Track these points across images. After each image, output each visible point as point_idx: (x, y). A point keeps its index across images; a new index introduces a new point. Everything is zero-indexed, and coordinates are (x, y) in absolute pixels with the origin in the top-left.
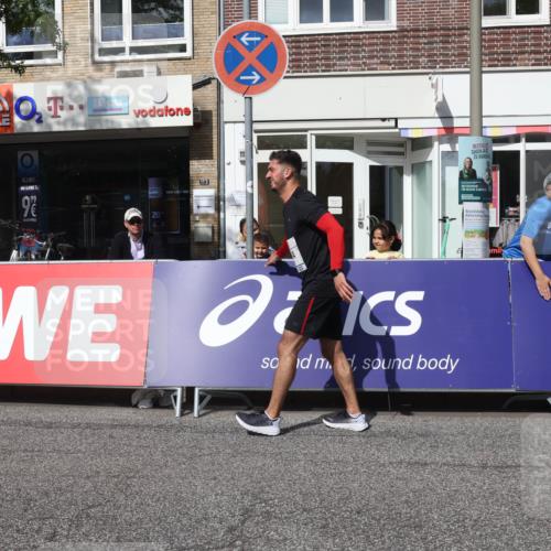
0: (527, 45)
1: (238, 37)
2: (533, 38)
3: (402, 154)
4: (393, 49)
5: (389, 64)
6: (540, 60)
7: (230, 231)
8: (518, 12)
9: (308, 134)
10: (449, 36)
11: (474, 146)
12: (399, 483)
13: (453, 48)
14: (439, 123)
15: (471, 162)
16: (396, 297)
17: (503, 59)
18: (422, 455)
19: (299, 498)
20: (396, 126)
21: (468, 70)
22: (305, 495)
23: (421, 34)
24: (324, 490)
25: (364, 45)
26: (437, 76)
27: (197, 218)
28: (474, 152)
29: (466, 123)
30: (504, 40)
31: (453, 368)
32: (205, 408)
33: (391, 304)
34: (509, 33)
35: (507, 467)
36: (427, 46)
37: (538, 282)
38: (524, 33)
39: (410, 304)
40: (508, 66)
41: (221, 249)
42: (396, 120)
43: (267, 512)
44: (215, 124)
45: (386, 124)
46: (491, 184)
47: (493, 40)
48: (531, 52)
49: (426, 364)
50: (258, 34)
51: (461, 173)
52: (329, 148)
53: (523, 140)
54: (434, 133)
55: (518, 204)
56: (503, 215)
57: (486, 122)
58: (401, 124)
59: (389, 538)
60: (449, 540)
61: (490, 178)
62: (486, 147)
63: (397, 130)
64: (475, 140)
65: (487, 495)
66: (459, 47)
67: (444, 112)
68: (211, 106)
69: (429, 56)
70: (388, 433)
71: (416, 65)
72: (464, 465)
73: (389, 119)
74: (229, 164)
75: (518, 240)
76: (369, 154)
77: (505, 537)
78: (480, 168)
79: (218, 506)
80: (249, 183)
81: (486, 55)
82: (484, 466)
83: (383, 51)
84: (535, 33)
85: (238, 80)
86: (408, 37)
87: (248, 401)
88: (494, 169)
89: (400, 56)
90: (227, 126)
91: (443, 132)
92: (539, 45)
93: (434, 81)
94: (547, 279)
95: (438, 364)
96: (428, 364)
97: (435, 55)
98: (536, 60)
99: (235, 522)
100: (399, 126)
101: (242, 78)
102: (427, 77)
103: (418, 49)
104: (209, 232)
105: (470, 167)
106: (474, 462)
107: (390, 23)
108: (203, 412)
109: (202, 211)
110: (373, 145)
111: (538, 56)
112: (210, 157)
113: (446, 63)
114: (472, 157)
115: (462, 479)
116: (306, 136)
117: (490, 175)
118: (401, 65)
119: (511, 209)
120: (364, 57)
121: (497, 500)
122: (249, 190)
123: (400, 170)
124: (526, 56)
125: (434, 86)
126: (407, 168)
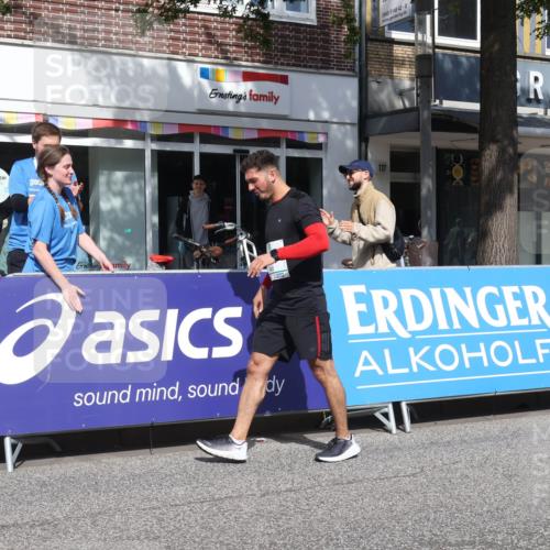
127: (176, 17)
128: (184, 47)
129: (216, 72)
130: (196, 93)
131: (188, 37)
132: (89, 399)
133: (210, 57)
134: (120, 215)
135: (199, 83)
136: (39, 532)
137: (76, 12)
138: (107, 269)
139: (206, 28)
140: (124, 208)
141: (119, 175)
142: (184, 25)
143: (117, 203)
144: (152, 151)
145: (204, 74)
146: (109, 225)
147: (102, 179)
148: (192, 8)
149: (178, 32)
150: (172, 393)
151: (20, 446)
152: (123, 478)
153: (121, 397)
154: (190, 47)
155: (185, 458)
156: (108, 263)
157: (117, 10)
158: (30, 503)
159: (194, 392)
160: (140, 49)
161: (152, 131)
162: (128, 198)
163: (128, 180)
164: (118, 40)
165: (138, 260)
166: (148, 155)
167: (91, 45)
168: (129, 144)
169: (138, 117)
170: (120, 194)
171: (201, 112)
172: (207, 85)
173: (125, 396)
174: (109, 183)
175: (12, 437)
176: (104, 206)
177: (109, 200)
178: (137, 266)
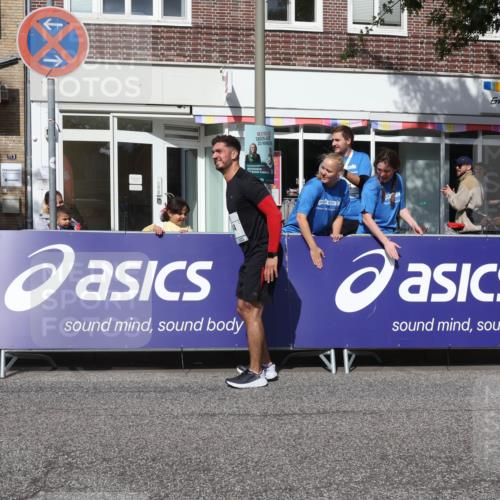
0: (304, 48)
1: (41, 22)
2: (309, 42)
3: (196, 138)
4: (189, 44)
5: (185, 56)
6: (314, 61)
7: (37, 203)
8: (297, 19)
9: (111, 116)
10: (238, 35)
11: (259, 134)
12: (191, 432)
13: (241, 46)
14: (229, 112)
15: (256, 148)
16: (188, 266)
17: (284, 59)
18: (212, 407)
19: (99, 450)
20: (191, 113)
21: (253, 66)
22: (105, 446)
23: (213, 32)
24: (123, 442)
25: (162, 37)
26: (226, 70)
27: (5, 191)
28: (258, 139)
29: (251, 113)
30: (285, 42)
31: (238, 329)
32: (11, 369)
33: (183, 273)
34: (289, 37)
35: (285, 414)
36: (218, 43)
37: (312, 253)
38: (302, 37)
39: (200, 272)
40: (289, 65)
41: (29, 221)
42: (191, 107)
43: (70, 463)
44: (21, 102)
45: (182, 110)
46: (273, 167)
47: (275, 42)
48: (309, 55)
49: (215, 326)
50: (60, 21)
51: (247, 157)
52: (131, 129)
53: (302, 130)
54: (225, 120)
55: (297, 186)
56: (284, 195)
57: (268, 113)
58: (196, 111)
59: (181, 481)
60: (233, 481)
61: (272, 162)
62: (269, 135)
63: (192, 117)
64: (260, 128)
65: (267, 440)
66: (246, 46)
67: (233, 102)
68: (18, 85)
69: (220, 52)
70: (182, 388)
71: (209, 59)
72: (248, 415)
73: (185, 106)
74: (35, 141)
75: (295, 218)
76: (166, 137)
77: (281, 475)
78: (263, 153)
79: (22, 460)
80: (52, 159)
81: (269, 54)
82: (265, 415)
83: (180, 44)
84: (311, 38)
85: (41, 62)
86: (202, 34)
87: (53, 363)
88: (277, 155)
89: (194, 50)
90: (33, 105)
91: (232, 120)
92: (315, 49)
93: (225, 75)
94: (320, 250)
95: (225, 326)
96: (216, 326)
97: (226, 51)
98: (312, 61)
99: (38, 474)
100: (194, 113)
101: (46, 60)
102: (218, 70)
103: (210, 45)
104: (17, 204)
105: (255, 152)
106: (256, 412)
107: (186, 20)
108: (10, 373)
109: (10, 184)
110: (170, 129)
111: (314, 59)
112: (17, 133)
113: (236, 59)
114: (256, 143)
115: (246, 427)
116: (108, 118)
117: (272, 160)
118: (195, 58)
119: (292, 190)
120: (162, 48)
121: (276, 444)
122: (52, 166)
123: (195, 153)
124: (304, 57)
125: (225, 79)
126: (201, 151)
127: (466, 44)
128: (472, 66)
129: (496, 84)
130: (480, 100)
131: (475, 60)
132: (404, 326)
133: (492, 73)
134: (421, 191)
135: (483, 94)
136: (370, 419)
137: (391, 47)
138: (418, 232)
139: (489, 51)
140: (424, 187)
141: (421, 163)
142: (472, 50)
143: (419, 183)
144: (446, 145)
145: (487, 86)
146: (413, 199)
147: (409, 165)
148: (481, 38)
149: (467, 56)
150: (465, 326)
151: (353, 356)
152: (427, 386)
153: (427, 326)
154: (476, 68)
155: (474, 376)
156: (419, 229)
157: (422, 43)
158: (362, 397)
159: (482, 326)
160: (438, 71)
161: (446, 130)
162: (427, 179)
163: (428, 166)
164: (422, 65)
165: (434, 226)
166: (443, 147)
167: (403, 69)
168: (429, 140)
169: (436, 120)
170: (421, 176)
171: (484, 115)
172: (488, 94)
173: (429, 326)
174: (413, 168)
175: (349, 350)
176: (410, 185)
177: (413, 181)
178: (433, 229)
